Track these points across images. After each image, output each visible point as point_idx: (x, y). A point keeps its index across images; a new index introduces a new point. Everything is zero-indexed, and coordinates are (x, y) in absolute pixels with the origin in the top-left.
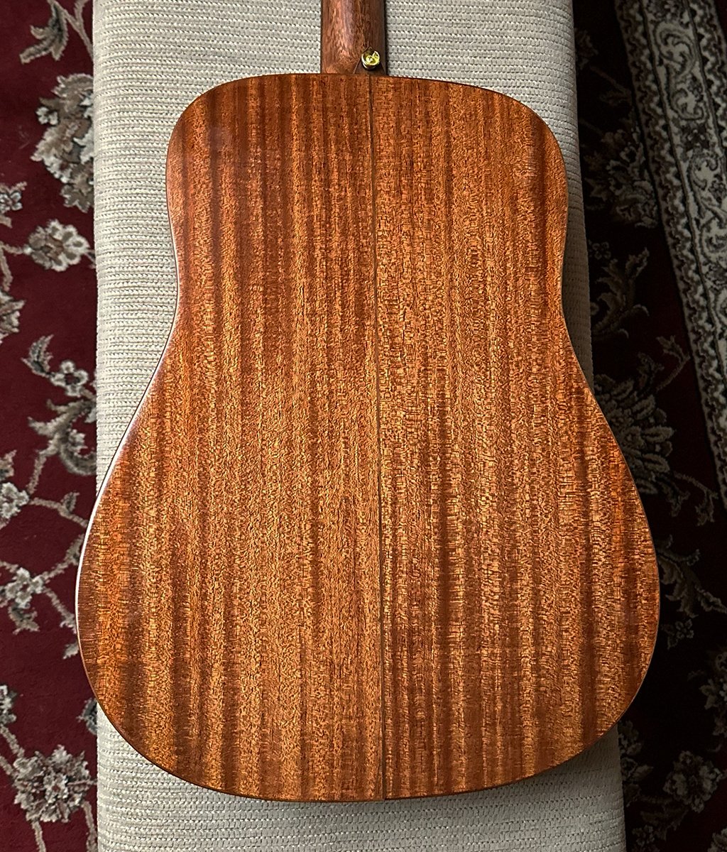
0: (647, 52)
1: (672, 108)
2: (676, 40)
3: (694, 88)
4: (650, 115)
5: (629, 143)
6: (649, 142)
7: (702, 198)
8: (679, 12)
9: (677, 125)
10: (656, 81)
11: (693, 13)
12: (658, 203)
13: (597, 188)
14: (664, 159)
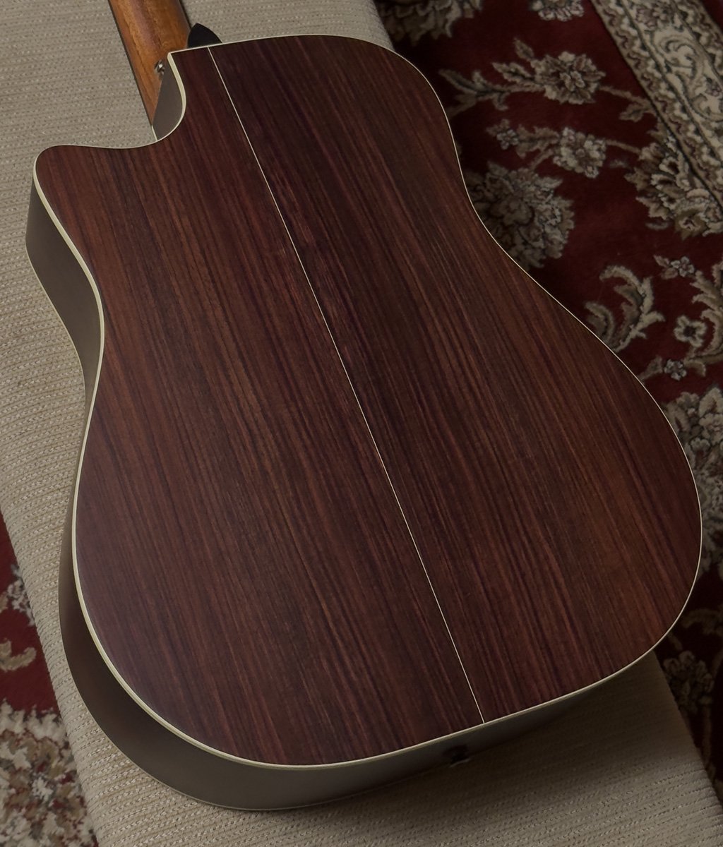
0: (652, 63)
1: (697, 112)
2: (677, 45)
3: (713, 90)
4: (676, 123)
5: (667, 154)
6: (687, 149)
8: (669, 18)
9: (709, 128)
10: (671, 88)
11: (684, 15)
12: (718, 206)
13: (653, 207)
14: (707, 163)
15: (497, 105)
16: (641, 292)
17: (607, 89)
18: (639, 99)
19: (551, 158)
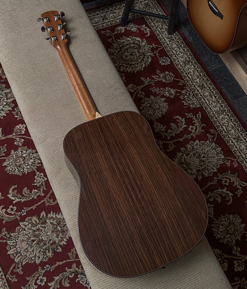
0: (185, 73)
1: (194, 82)
2: (190, 69)
3: (198, 78)
4: (190, 85)
5: (188, 92)
6: (192, 90)
7: (208, 98)
8: (189, 63)
9: (197, 86)
10: (189, 78)
11: (192, 62)
12: (199, 102)
13: (185, 103)
14: (197, 93)
15: (152, 84)
16: (183, 121)
17: (175, 79)
18: (182, 81)
19: (164, 94)
